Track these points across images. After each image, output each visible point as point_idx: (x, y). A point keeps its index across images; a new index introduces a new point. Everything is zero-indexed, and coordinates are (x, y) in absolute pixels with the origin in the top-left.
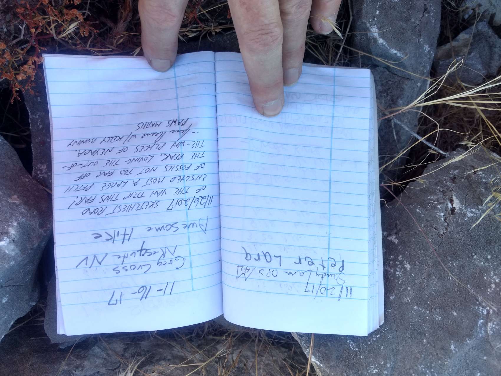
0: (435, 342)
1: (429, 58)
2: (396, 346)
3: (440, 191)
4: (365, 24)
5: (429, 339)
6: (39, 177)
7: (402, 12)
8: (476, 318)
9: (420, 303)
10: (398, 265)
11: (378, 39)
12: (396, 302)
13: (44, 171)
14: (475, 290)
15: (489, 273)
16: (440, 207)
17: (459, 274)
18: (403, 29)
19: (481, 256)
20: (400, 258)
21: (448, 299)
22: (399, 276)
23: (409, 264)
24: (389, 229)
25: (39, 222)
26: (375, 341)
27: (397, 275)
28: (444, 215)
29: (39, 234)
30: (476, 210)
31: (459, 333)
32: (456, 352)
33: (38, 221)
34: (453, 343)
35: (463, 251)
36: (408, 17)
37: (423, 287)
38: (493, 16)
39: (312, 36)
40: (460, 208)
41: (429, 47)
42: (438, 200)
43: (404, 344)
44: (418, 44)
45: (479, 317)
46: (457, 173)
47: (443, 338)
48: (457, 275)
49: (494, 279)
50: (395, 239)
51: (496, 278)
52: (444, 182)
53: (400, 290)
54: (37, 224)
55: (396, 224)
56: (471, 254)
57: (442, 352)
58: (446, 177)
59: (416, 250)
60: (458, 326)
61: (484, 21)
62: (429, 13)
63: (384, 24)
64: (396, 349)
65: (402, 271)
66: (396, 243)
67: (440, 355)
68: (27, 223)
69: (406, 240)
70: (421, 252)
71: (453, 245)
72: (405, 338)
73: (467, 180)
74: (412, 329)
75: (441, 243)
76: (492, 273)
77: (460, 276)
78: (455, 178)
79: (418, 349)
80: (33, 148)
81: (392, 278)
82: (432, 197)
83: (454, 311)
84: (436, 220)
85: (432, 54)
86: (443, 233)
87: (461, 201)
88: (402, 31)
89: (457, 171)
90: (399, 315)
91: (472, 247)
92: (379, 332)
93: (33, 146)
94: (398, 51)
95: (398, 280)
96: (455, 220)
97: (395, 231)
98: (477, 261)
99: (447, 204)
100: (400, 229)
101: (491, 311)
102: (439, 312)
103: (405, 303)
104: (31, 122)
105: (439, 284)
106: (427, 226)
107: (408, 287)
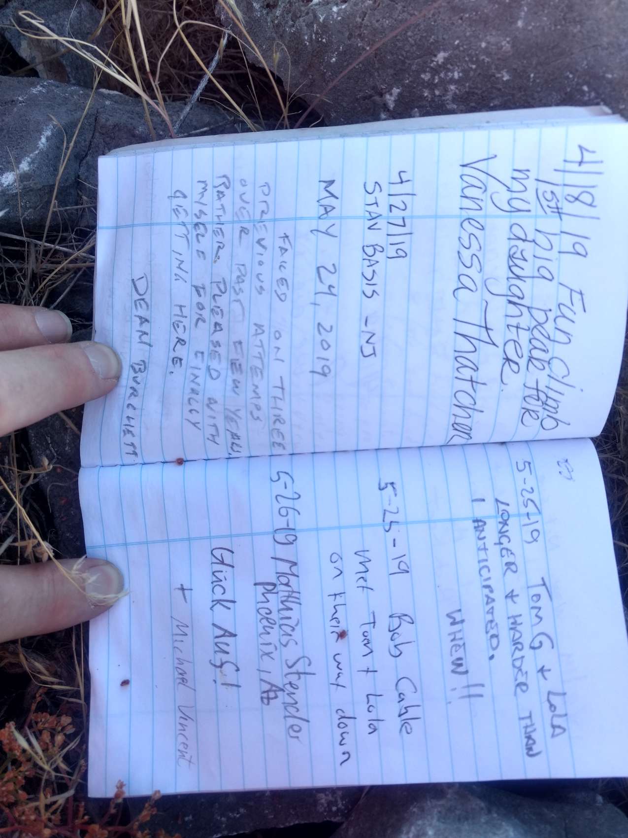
1: (58, 87)
2: (603, 49)
3: (293, 26)
6: (343, 807)
9: (511, 18)
10: (440, 78)
11: (22, 171)
12: (515, 66)
13: (330, 798)
16: (322, 15)
20: (426, 77)
22: (463, 71)
23: (435, 56)
24: (374, 110)
25: (432, 800)
26: (597, 93)
27: (461, 74)
28: (337, 5)
29: (456, 796)
37: (478, 17)
41: (36, 87)
42: (309, 25)
43: (596, 35)
44: (28, 102)
46: (258, 3)
50: (391, 95)
52: (276, 22)
53: (488, 62)
54: (438, 803)
55: (365, 98)
58: (267, 23)
59: (407, 48)
65: (451, 67)
66: (398, 90)
68: (438, 823)
69: (390, 71)
70: (411, 37)
72: (583, 34)
74: (563, 23)
78: (268, 6)
81: (467, 84)
82: (306, 38)
84: (347, 19)
85: (48, 83)
89: (254, 4)
90: (539, 54)
92: (578, 87)
93: (283, 824)
94: (41, 134)
95: (469, 72)
97: (377, 98)
100: (373, 89)
103: (513, 47)
104: (236, 831)
106: (360, 35)
107: (482, 48)
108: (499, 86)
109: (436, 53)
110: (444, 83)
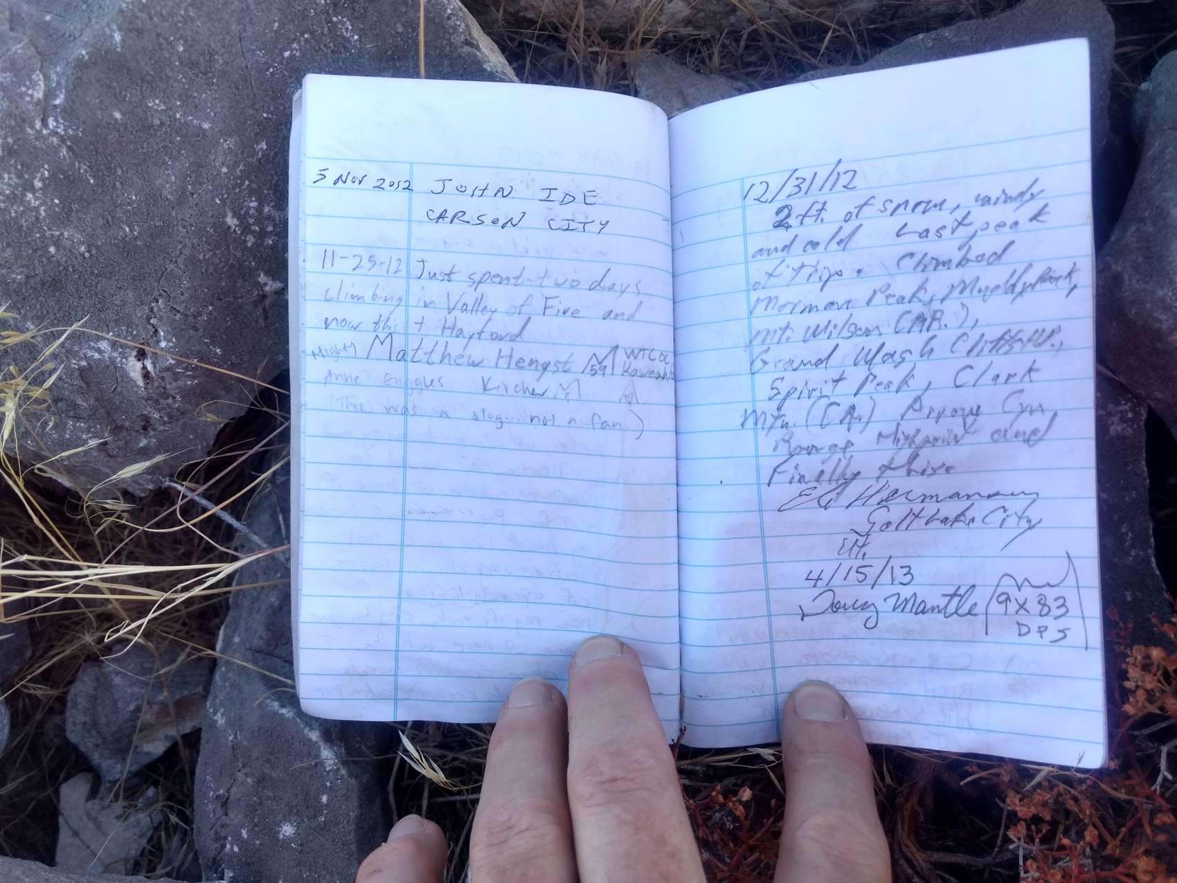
0: (157, 47)
1: (216, 696)
2: (244, 31)
3: (174, 398)
4: (351, 775)
5: (172, 54)
6: (1129, 404)
7: (274, 799)
8: (70, 107)
9: (199, 136)
10: (253, 224)
11: (320, 739)
12: (252, 134)
13: (1115, 419)
14: (77, 173)
15: (49, 212)
16: (168, 360)
17: (116, 207)
18: (268, 761)
19: (70, 251)
20: (250, 240)
21: (136, 149)
22: (250, 197)
23: (229, 227)
24: (281, 306)
25: (1123, 290)
26: (294, 40)
27: (253, 199)
28: (158, 341)
29: (1122, 260)
30: (93, 356)
31: (107, 71)
32: (108, 25)
33: (1125, 292)
34: (117, 47)
35: (112, 262)
36: (260, 789)
37: (193, 175)
38: (93, 794)
39: (475, 749)
40: (126, 359)
41: (216, 721)
42: (176, 377)
43: (228, 38)
44: (236, 728)
45: (64, 110)
46: (140, 441)
47: (139, 57)
48: (120, 204)
49: (36, 198)
50: (266, 284)
51: (33, 201)
52: (166, 419)
53: (244, 165)
54: (1127, 283)
55: (266, 318)
56: (92, 255)
57: (140, 24)
58: (164, 431)
59: (216, 260)
60: (109, 87)
61: (109, 781)
62: (218, 797)
63: (309, 773)
64: (245, 27)
65: (245, 209)
66: (262, 275)
67: (145, 16)
68: (1150, 284)
69: (239, 283)
70: (205, 255)
71: (132, 274)
72: (226, 53)
73: (119, 423)
74: (210, 75)
75: (160, 278)
76: (43, 213)
77: (114, 203)
78: (145, 428)
79: (195, 28)
80: (1146, 474)
81: (265, 192)
82: (190, 383)
83: (120, 122)
84: (176, 331)
85: (210, 707)
86: (157, 301)
87: (125, 375)
88: (270, 757)
89: (141, 445)
90: (243, 106)
91: (92, 273)
92: (285, 62)
93: (1144, 480)
94: (276, 713)
95: (252, 189)
96: (135, 333)
97: (267, 302)
98: (78, 239)
99: (155, 367)
100: (257, 306)
101: (38, 125)
102: (153, 116)
103: (231, 135)
104: (1150, 538)
105: (158, 182)
106: (195, 317)
107: (228, 172)
108: (272, 154)
109: (226, 227)
110: (261, 219)
